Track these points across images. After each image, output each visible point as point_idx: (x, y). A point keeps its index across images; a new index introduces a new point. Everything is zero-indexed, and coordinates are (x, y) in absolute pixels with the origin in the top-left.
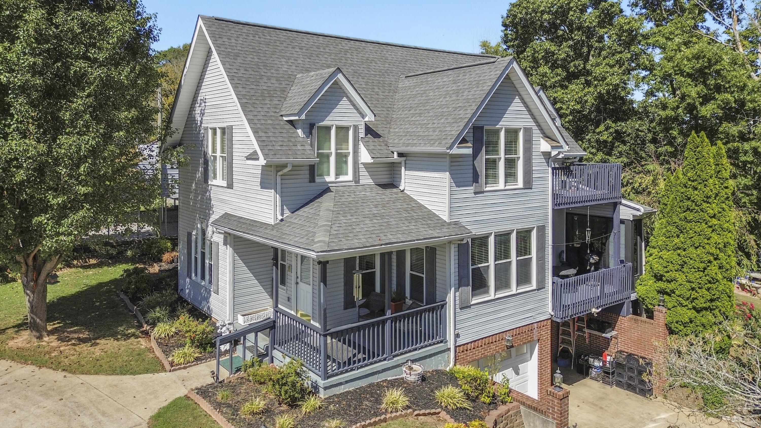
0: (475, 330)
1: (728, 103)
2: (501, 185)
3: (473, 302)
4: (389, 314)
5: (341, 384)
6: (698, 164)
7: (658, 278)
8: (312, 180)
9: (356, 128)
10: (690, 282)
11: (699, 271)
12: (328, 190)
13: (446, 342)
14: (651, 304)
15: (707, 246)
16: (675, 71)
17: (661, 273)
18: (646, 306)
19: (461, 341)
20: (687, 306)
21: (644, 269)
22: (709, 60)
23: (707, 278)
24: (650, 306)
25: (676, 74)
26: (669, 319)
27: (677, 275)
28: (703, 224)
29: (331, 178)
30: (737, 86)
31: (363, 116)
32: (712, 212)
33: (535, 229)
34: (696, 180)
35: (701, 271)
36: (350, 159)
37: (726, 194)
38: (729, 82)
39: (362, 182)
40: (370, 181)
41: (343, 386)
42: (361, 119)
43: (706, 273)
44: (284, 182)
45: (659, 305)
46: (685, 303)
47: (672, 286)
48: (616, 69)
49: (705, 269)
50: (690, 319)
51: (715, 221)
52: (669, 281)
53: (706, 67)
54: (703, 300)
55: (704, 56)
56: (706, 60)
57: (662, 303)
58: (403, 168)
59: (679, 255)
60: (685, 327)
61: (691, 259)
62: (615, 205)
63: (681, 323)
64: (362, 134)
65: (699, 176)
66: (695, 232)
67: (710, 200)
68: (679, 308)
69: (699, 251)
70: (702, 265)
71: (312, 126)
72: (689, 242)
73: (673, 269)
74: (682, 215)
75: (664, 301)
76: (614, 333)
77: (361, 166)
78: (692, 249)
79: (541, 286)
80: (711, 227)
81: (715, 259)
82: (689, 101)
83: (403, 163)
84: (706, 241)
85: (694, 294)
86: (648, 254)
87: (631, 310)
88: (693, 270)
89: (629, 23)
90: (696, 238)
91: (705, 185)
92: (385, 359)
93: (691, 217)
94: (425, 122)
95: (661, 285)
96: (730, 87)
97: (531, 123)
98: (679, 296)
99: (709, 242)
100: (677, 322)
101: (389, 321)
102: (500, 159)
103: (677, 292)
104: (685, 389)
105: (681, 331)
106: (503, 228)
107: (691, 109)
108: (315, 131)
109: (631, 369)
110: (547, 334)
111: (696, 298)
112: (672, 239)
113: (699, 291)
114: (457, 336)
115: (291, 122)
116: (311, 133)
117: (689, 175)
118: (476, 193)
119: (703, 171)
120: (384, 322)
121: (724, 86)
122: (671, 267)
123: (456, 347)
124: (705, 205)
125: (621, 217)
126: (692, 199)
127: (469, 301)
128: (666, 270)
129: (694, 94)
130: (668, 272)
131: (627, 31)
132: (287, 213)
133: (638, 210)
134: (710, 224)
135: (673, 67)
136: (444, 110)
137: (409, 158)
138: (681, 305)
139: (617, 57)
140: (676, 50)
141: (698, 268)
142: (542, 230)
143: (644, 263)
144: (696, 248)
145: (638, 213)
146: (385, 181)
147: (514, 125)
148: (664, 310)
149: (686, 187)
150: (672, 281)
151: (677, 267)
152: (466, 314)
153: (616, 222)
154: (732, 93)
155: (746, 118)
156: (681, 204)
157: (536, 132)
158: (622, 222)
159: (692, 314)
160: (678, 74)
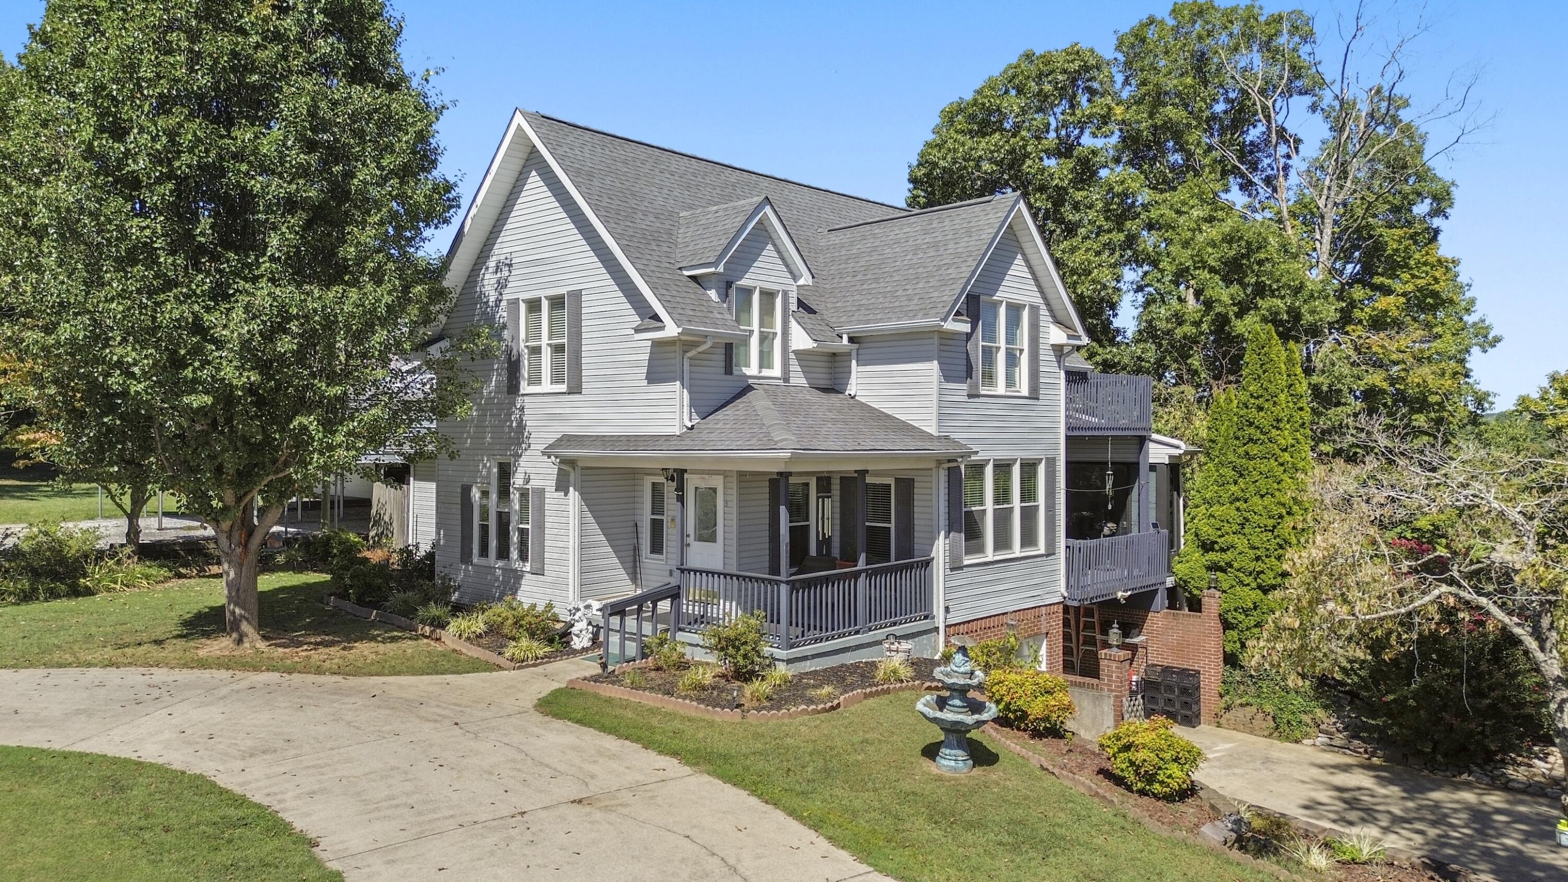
0: (969, 605)
1: (1277, 313)
2: (1000, 388)
3: (966, 562)
4: (861, 564)
5: (805, 658)
6: (1264, 372)
7: (1207, 547)
8: (728, 370)
9: (785, 293)
10: (1255, 548)
11: (1266, 531)
12: (749, 388)
13: (933, 618)
14: (1197, 588)
15: (1277, 493)
16: (1194, 262)
17: (1213, 538)
18: (1190, 593)
19: (951, 621)
20: (1248, 585)
21: (1182, 541)
22: (1249, 243)
23: (1278, 540)
24: (1196, 592)
25: (1196, 268)
26: (1224, 606)
27: (1235, 539)
28: (1272, 461)
29: (752, 370)
30: (1289, 287)
31: (795, 278)
32: (1283, 442)
33: (1043, 461)
34: (1262, 396)
35: (1269, 531)
36: (778, 343)
37: (1301, 418)
38: (1278, 281)
39: (793, 381)
40: (803, 382)
41: (808, 662)
42: (792, 282)
43: (1276, 533)
44: (695, 369)
45: (1209, 588)
46: (1247, 580)
47: (1228, 556)
48: (1104, 256)
49: (1274, 527)
50: (1254, 603)
51: (1286, 456)
52: (1223, 550)
53: (1243, 256)
54: (1272, 575)
55: (1241, 238)
56: (1243, 244)
57: (1214, 585)
58: (854, 362)
59: (1238, 509)
60: (1247, 616)
61: (1255, 513)
62: (1142, 441)
63: (1241, 611)
64: (793, 307)
65: (1266, 389)
66: (1261, 473)
67: (1281, 425)
68: (1238, 588)
69: (1268, 500)
70: (1271, 522)
71: (729, 285)
72: (1252, 488)
73: (1230, 531)
74: (1241, 451)
75: (1216, 581)
76: (1141, 638)
77: (792, 356)
78: (1256, 499)
79: (1051, 552)
80: (1282, 465)
81: (1289, 513)
82: (1219, 309)
83: (854, 353)
85: (1259, 566)
86: (1188, 519)
87: (1167, 602)
88: (1258, 530)
89: (1122, 182)
90: (1262, 483)
91: (1275, 403)
92: (857, 632)
93: (1254, 450)
94: (889, 289)
95: (1213, 556)
96: (1278, 289)
97: (1039, 301)
98: (1239, 570)
100: (1236, 610)
101: (863, 575)
102: (998, 348)
103: (1235, 565)
104: (1248, 708)
105: (1241, 622)
106: (1003, 454)
107: (1222, 321)
108: (733, 292)
109: (1170, 689)
110: (1056, 626)
111: (1262, 572)
112: (1227, 487)
113: (1267, 560)
114: (947, 609)
115: (694, 278)
116: (727, 296)
117: (1251, 388)
118: (970, 396)
119: (1271, 382)
120: (856, 575)
121: (1270, 286)
122: (1227, 527)
123: (946, 626)
124: (1274, 432)
125: (1151, 461)
126: (1257, 423)
127: (961, 561)
128: (1219, 533)
129: (1226, 299)
130: (1223, 536)
131: (1118, 195)
132: (696, 420)
133: (1177, 447)
134: (1281, 460)
135: (1192, 256)
136: (920, 270)
137: (863, 345)
138: (1241, 583)
139: (1105, 238)
140: (1193, 231)
141: (1265, 526)
142: (1051, 463)
143: (1182, 533)
144: (1262, 496)
145: (1176, 452)
146: (824, 383)
147: (1018, 298)
148: (1218, 594)
149: (1247, 407)
150: (1228, 549)
151: (1236, 527)
152: (961, 578)
153: (1143, 469)
154: (1283, 298)
155: (1304, 338)
156: (1240, 434)
157: (1044, 311)
158: (1153, 467)
159: (1257, 595)
160: (1199, 268)
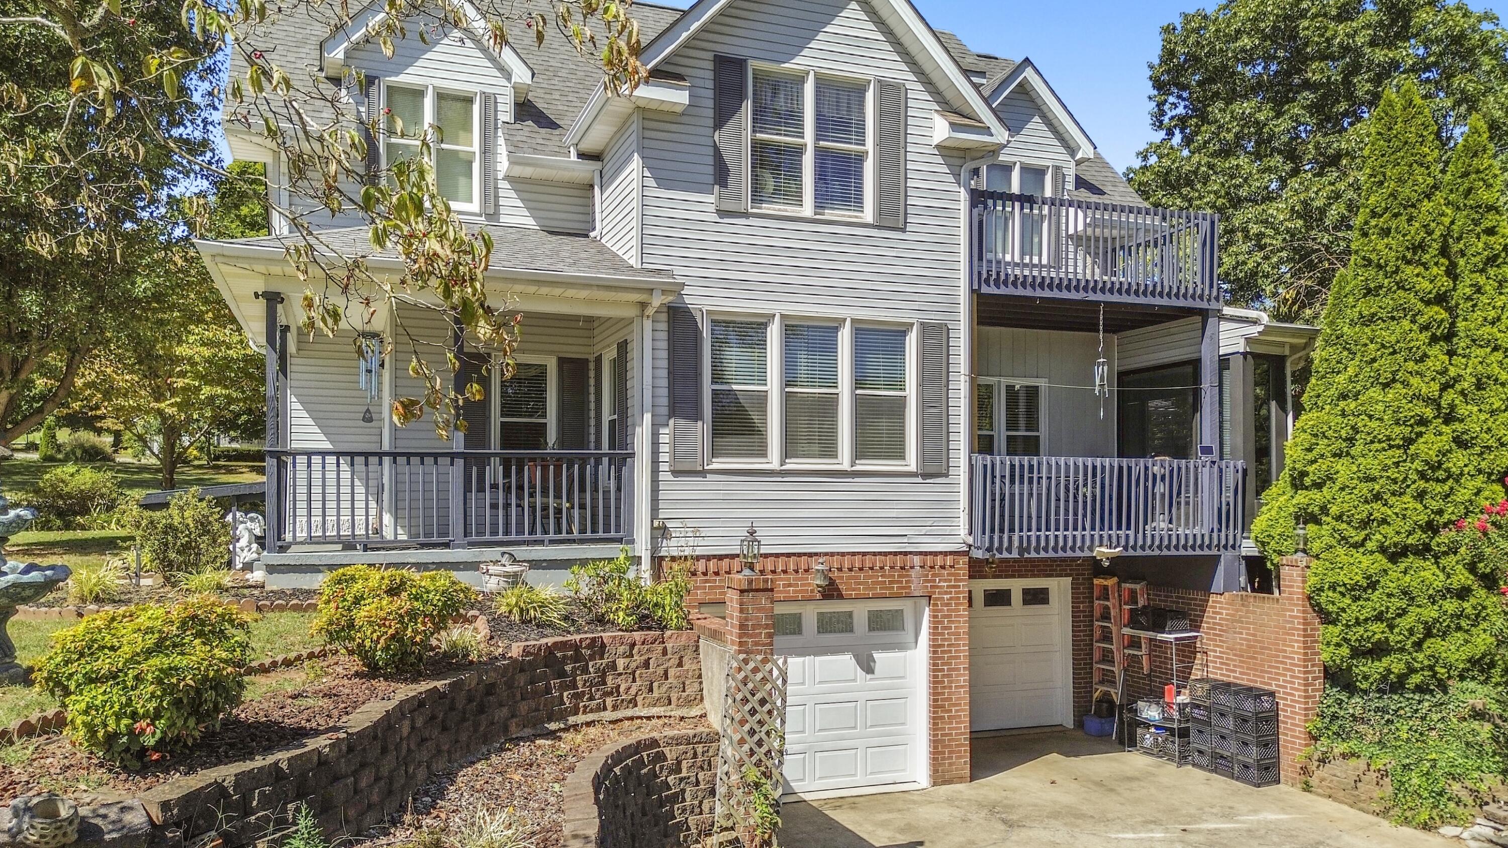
0: (719, 531)
2: (808, 209)
3: (714, 466)
9: (489, 97)
11: (1391, 447)
13: (632, 542)
14: (1278, 553)
24: (1277, 560)
26: (1313, 580)
31: (508, 76)
33: (915, 327)
35: (1398, 447)
39: (506, 219)
40: (528, 221)
42: (503, 82)
45: (1295, 551)
49: (1409, 441)
50: (1369, 577)
52: (1315, 485)
57: (1302, 546)
58: (597, 190)
61: (1371, 417)
62: (1205, 320)
63: (1342, 589)
64: (506, 116)
66: (1383, 346)
71: (370, 80)
75: (1306, 539)
77: (503, 184)
79: (935, 469)
83: (597, 177)
84: (1411, 366)
87: (1244, 579)
97: (899, 72)
99: (1421, 367)
101: (459, 462)
102: (801, 146)
103: (1333, 509)
105: (1344, 610)
106: (808, 309)
108: (378, 93)
111: (1384, 521)
114: (660, 532)
115: (335, 80)
116: (367, 95)
118: (722, 214)
125: (1219, 351)
130: (1316, 461)
133: (1255, 322)
137: (605, 162)
138: (1346, 542)
141: (1389, 439)
142: (936, 334)
144: (1385, 386)
147: (847, 70)
148: (1306, 561)
150: (1324, 483)
152: (692, 489)
153: (1209, 367)
157: (917, 93)
158: (1226, 362)
